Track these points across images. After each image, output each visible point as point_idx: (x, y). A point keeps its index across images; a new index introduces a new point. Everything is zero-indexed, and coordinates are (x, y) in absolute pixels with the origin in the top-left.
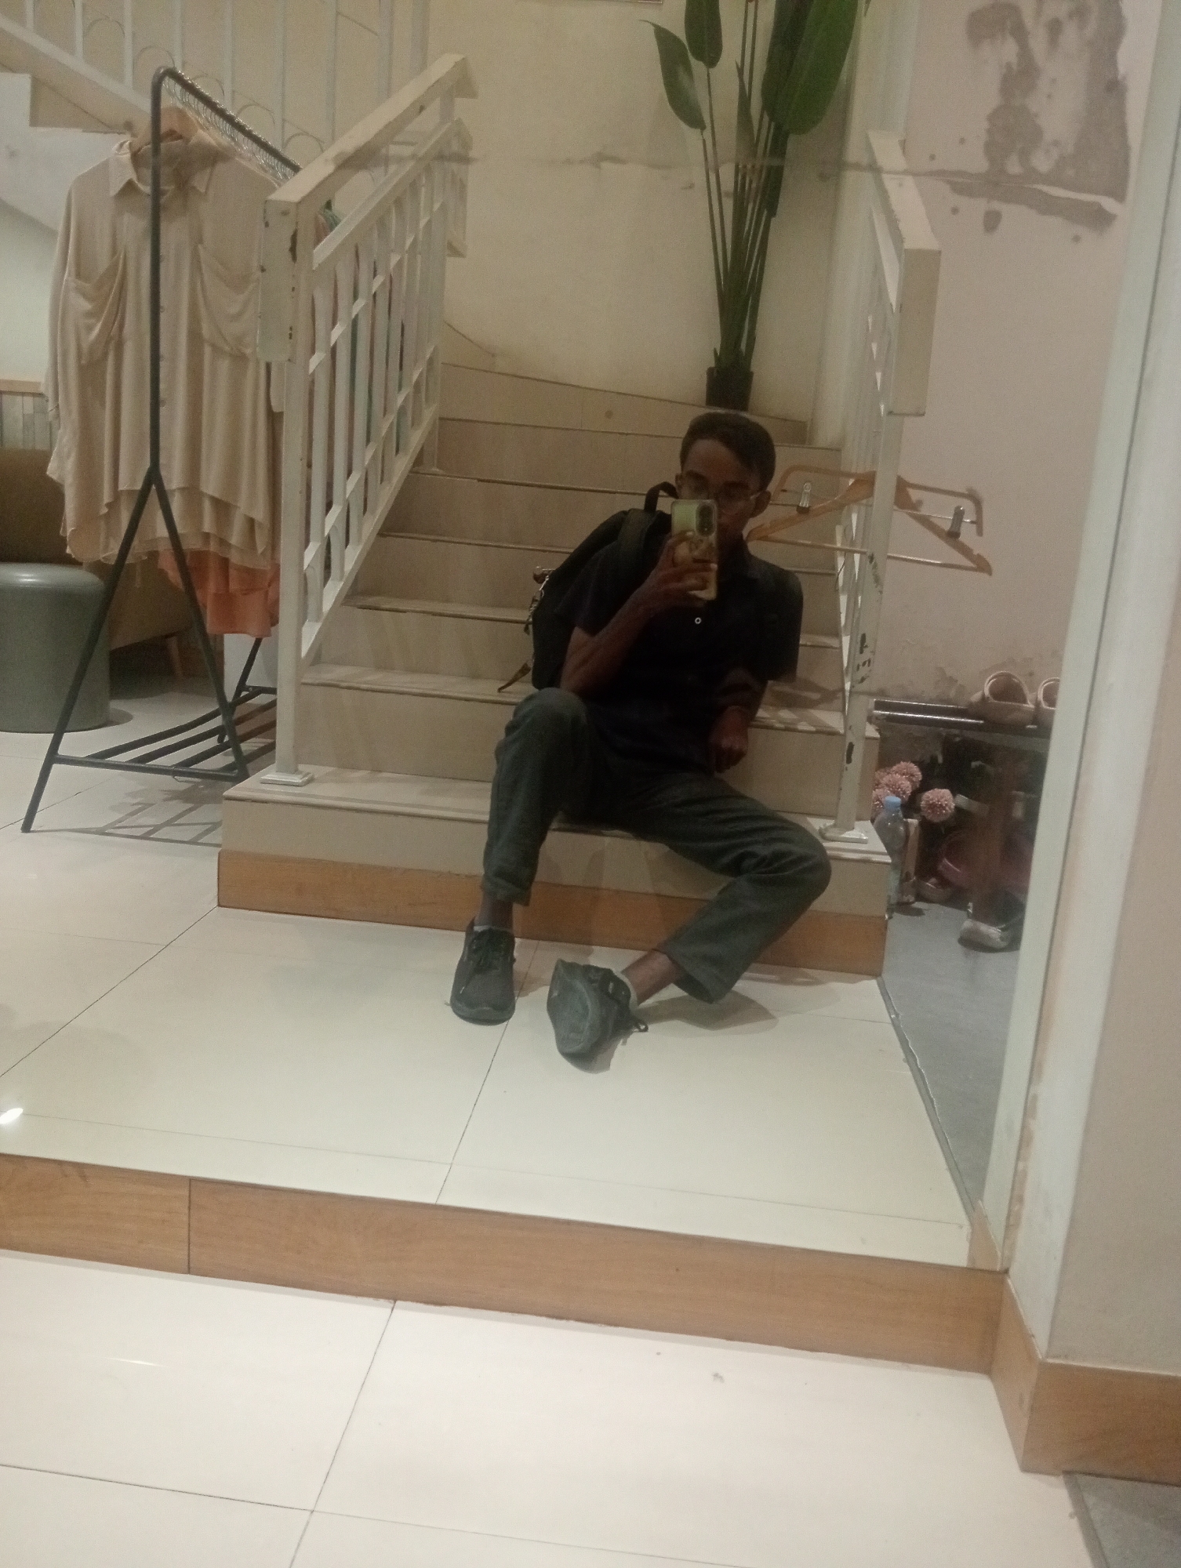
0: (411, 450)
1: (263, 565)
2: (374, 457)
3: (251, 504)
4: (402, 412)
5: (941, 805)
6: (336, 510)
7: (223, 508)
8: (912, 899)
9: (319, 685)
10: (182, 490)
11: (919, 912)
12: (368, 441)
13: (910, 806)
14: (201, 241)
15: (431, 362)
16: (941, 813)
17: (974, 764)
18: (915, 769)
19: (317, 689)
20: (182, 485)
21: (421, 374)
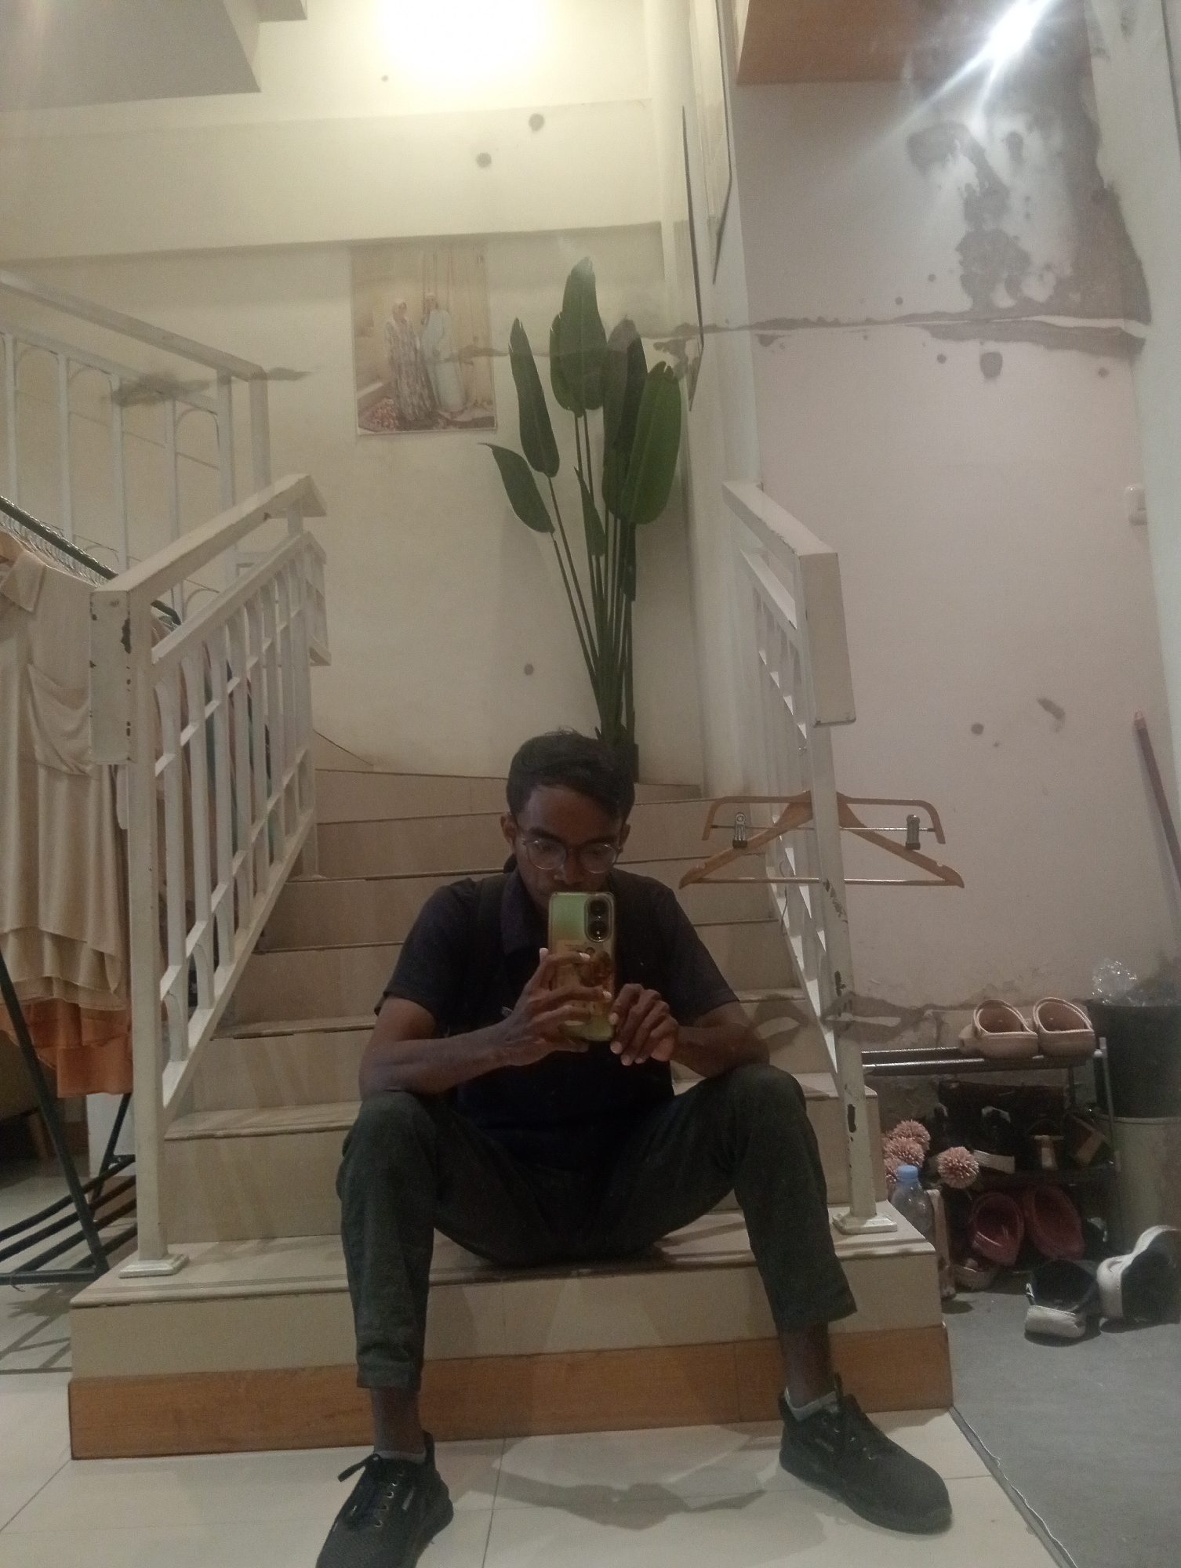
0: (287, 857)
1: (114, 1004)
2: (243, 865)
3: (98, 937)
4: (273, 818)
5: (963, 1167)
6: (200, 927)
7: (66, 946)
8: (951, 1290)
9: (189, 1139)
10: (16, 931)
11: (965, 1307)
12: (235, 849)
13: (927, 1175)
14: (30, 661)
15: (302, 767)
16: (966, 1177)
17: (985, 1111)
18: (921, 1128)
19: (187, 1143)
20: (16, 926)
21: (292, 780)
